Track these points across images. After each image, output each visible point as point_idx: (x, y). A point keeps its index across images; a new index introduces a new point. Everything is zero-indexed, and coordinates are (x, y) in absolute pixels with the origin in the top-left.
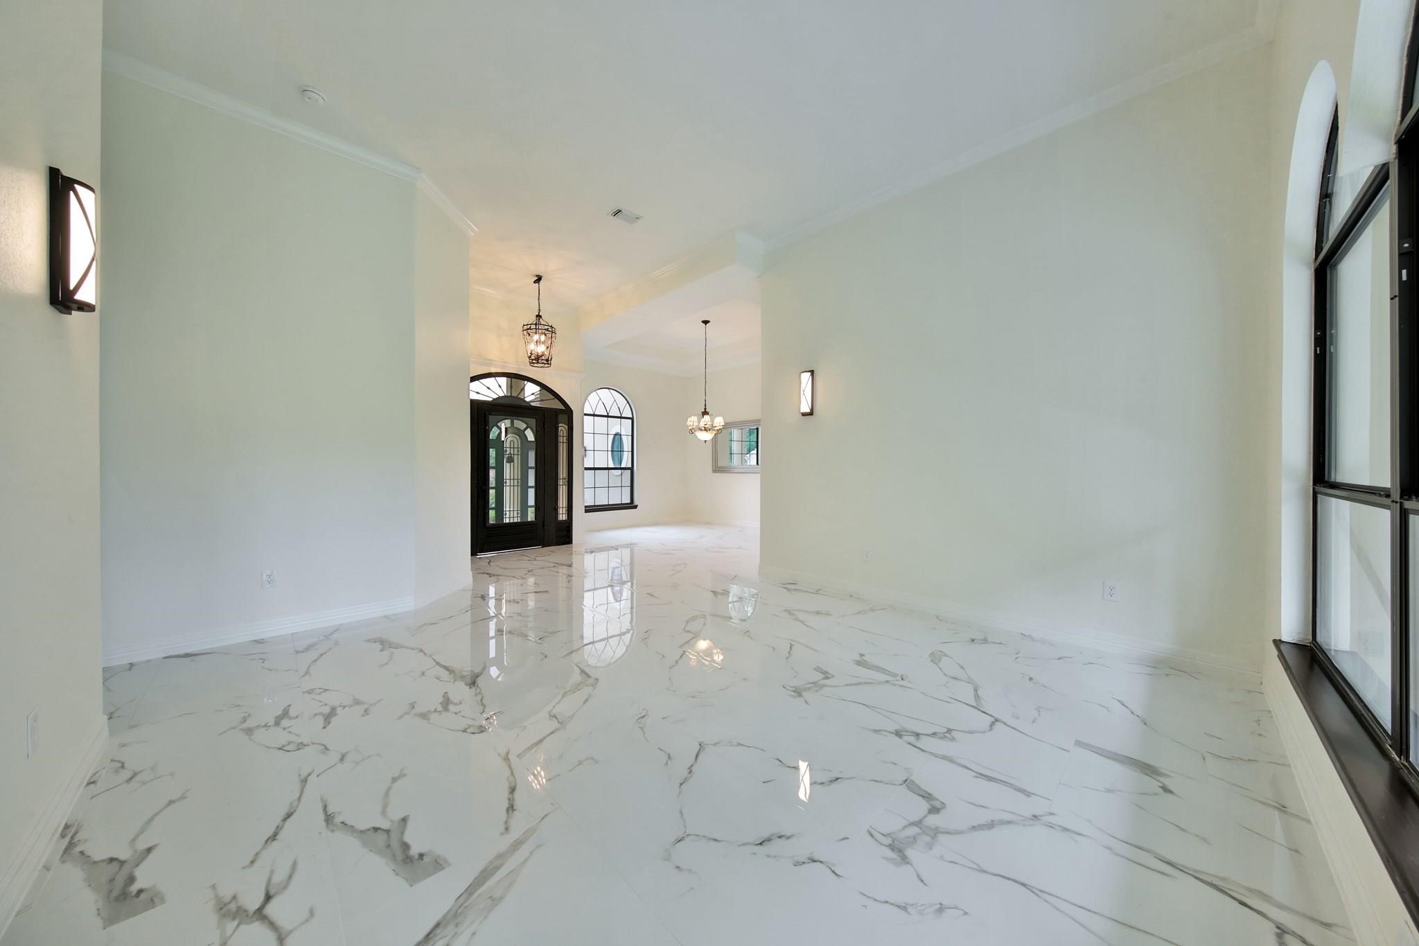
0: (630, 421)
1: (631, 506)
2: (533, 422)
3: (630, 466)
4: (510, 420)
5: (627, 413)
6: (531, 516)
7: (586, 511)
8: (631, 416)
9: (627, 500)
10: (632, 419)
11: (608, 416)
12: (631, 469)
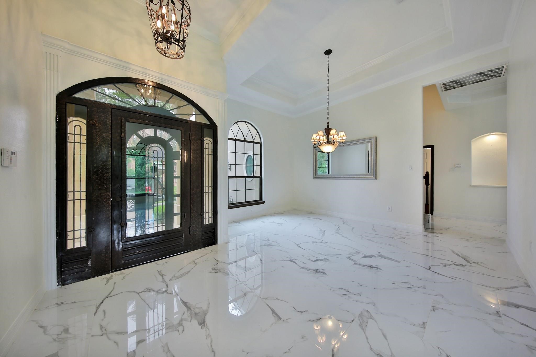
0: (259, 145)
1: (260, 202)
2: (178, 133)
3: (259, 175)
4: (153, 130)
5: (257, 140)
6: (177, 224)
7: (230, 208)
8: (259, 142)
9: (257, 198)
10: (260, 144)
11: (245, 141)
12: (260, 177)
